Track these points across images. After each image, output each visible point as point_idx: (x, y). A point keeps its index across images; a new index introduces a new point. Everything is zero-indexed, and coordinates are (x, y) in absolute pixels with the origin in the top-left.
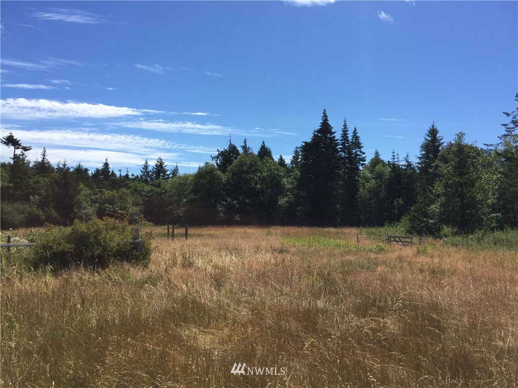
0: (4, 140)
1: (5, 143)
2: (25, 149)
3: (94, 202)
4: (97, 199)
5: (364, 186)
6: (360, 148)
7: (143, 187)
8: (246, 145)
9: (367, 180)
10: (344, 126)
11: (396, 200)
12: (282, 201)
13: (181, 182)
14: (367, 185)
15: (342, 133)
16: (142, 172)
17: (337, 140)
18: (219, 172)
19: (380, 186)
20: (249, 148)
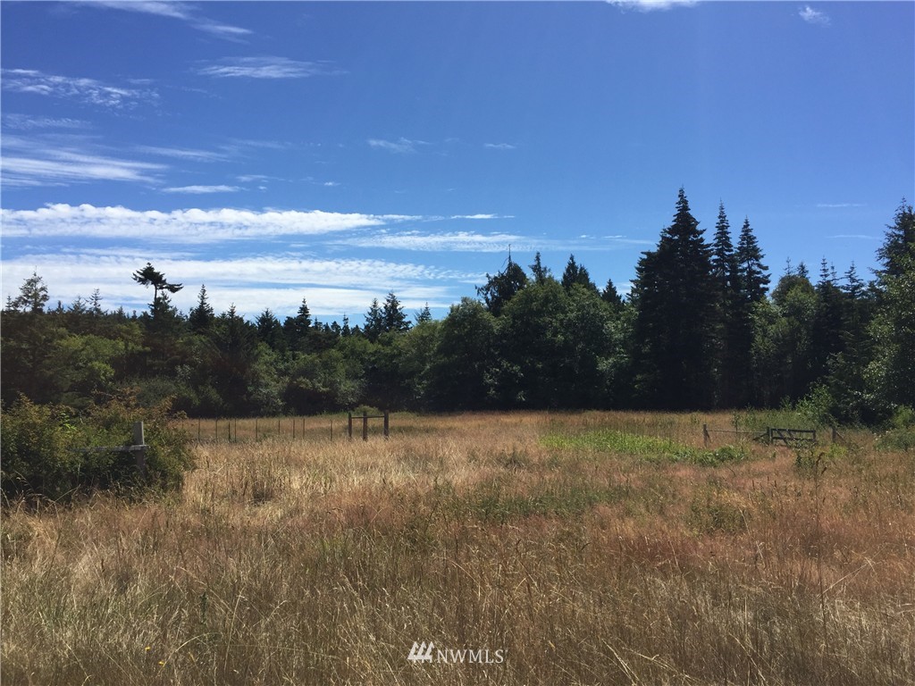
0: (138, 275)
1: (141, 280)
2: (173, 289)
3: (282, 373)
4: (287, 369)
5: (765, 331)
6: (757, 258)
7: (365, 345)
8: (539, 263)
9: (771, 319)
10: (720, 217)
11: (831, 356)
12: (604, 365)
13: (424, 335)
14: (772, 329)
15: (716, 231)
16: (368, 320)
17: (708, 246)
18: (487, 315)
19: (798, 330)
20: (545, 269)
